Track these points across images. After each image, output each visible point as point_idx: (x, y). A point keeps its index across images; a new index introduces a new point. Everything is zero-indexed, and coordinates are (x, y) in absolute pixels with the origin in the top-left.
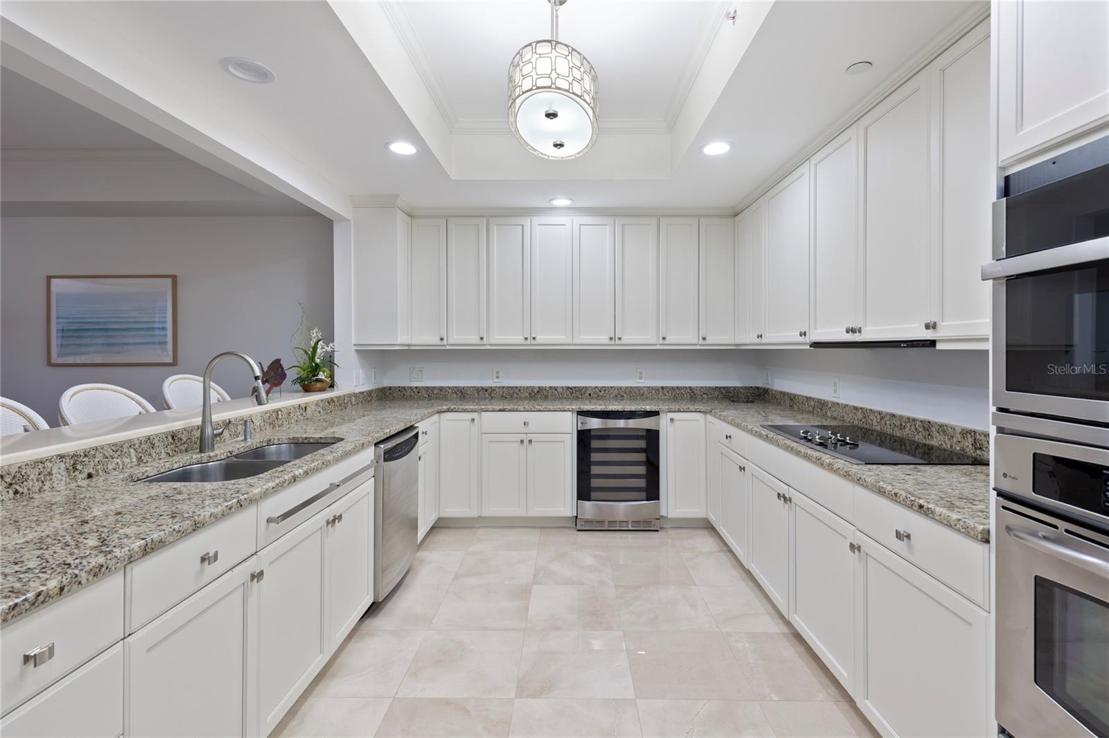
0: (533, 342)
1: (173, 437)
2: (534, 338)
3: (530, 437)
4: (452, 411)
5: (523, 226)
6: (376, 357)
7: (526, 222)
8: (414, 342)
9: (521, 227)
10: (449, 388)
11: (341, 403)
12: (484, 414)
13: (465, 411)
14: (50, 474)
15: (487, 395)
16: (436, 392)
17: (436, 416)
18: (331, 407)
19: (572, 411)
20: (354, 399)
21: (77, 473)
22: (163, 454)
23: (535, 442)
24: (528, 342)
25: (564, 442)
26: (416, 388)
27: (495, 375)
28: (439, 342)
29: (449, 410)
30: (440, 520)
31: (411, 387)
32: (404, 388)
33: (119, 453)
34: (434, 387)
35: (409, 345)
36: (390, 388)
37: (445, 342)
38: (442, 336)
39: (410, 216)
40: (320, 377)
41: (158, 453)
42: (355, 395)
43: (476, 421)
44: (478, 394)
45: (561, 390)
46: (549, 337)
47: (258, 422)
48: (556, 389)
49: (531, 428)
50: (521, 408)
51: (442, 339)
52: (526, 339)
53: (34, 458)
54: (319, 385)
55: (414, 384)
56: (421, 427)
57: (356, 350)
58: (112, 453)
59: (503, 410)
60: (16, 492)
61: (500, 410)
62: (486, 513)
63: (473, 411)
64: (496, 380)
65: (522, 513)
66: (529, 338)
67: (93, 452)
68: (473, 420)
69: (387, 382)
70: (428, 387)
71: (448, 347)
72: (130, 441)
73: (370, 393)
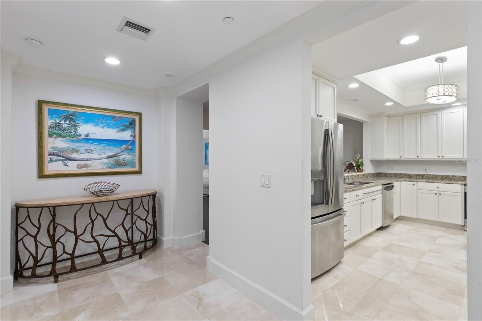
0: (442, 158)
2: (443, 156)
3: (440, 192)
4: (405, 181)
5: (437, 115)
6: (376, 163)
7: (439, 113)
8: (390, 158)
9: (436, 115)
10: (404, 174)
11: (365, 176)
12: (418, 183)
13: (411, 181)
15: (421, 177)
16: (398, 175)
17: (399, 182)
19: (462, 184)
20: (370, 175)
23: (442, 194)
24: (440, 158)
25: (457, 196)
27: (424, 170)
28: (400, 158)
29: (404, 181)
30: (400, 216)
32: (386, 173)
34: (397, 173)
35: (388, 159)
36: (380, 173)
38: (401, 156)
39: (388, 117)
40: (360, 168)
42: (370, 174)
43: (415, 185)
44: (417, 177)
45: (459, 177)
46: (450, 156)
48: (456, 176)
49: (441, 189)
50: (435, 182)
51: (401, 157)
52: (439, 157)
54: (360, 170)
55: (389, 172)
56: (395, 184)
57: (370, 161)
59: (428, 182)
61: (426, 182)
62: (419, 217)
63: (414, 181)
64: (425, 172)
65: (436, 220)
66: (440, 156)
68: (414, 185)
69: (379, 171)
70: (395, 173)
71: (403, 160)
73: (374, 174)
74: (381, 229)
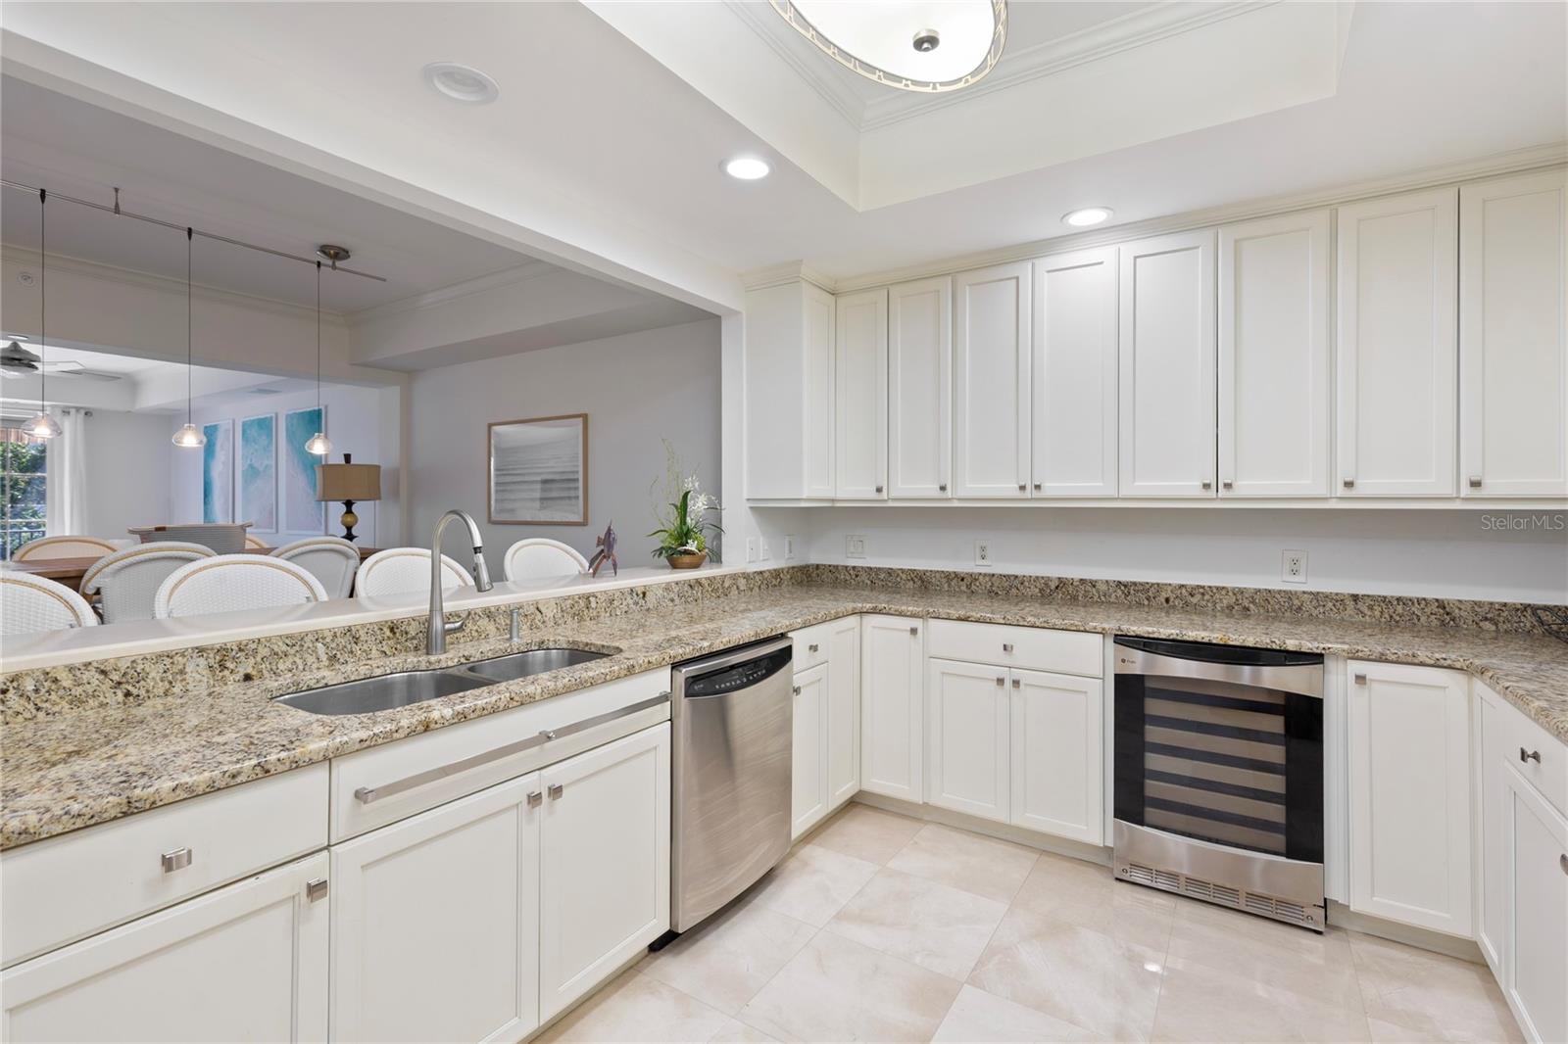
0: (1036, 494)
1: (392, 630)
2: (1038, 487)
3: (1017, 674)
4: (880, 612)
5: (1017, 278)
6: (771, 515)
7: (1024, 270)
8: (840, 496)
9: (1014, 281)
10: (903, 571)
11: (719, 589)
12: (933, 623)
13: (901, 614)
14: (182, 672)
15: (964, 588)
16: (882, 576)
17: (853, 620)
18: (697, 592)
19: (1103, 633)
20: (742, 582)
21: (226, 673)
22: (374, 652)
23: (1026, 685)
24: (1028, 494)
25: (1086, 692)
26: (854, 568)
27: (978, 553)
28: (874, 495)
29: (875, 611)
30: (861, 793)
31: (846, 567)
32: (836, 567)
33: (297, 648)
34: (879, 569)
35: (833, 500)
36: (818, 567)
37: (884, 495)
38: (880, 485)
39: (833, 294)
40: (688, 547)
41: (365, 651)
42: (746, 576)
43: (920, 631)
44: (949, 586)
45: (1104, 587)
46: (1064, 486)
47: (549, 612)
48: (1093, 583)
49: (1019, 656)
50: (998, 618)
51: (879, 490)
52: (1023, 488)
53: (158, 650)
54: (687, 559)
55: (851, 563)
56: (799, 641)
57: (751, 508)
58: (284, 648)
59: (966, 619)
60: (128, 694)
61: (959, 619)
62: (935, 801)
63: (913, 616)
64: (982, 562)
65: (1001, 816)
66: (1028, 487)
67: (254, 646)
68: (914, 631)
69: (815, 557)
70: (871, 569)
71: (891, 504)
72: (316, 632)
73: (777, 574)
74: (667, 942)
